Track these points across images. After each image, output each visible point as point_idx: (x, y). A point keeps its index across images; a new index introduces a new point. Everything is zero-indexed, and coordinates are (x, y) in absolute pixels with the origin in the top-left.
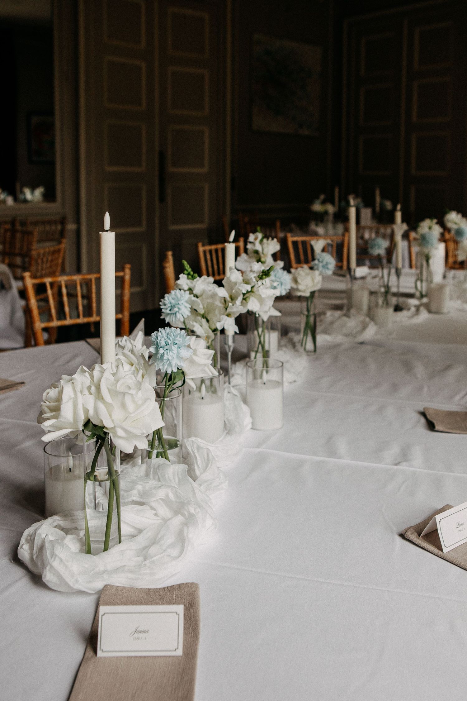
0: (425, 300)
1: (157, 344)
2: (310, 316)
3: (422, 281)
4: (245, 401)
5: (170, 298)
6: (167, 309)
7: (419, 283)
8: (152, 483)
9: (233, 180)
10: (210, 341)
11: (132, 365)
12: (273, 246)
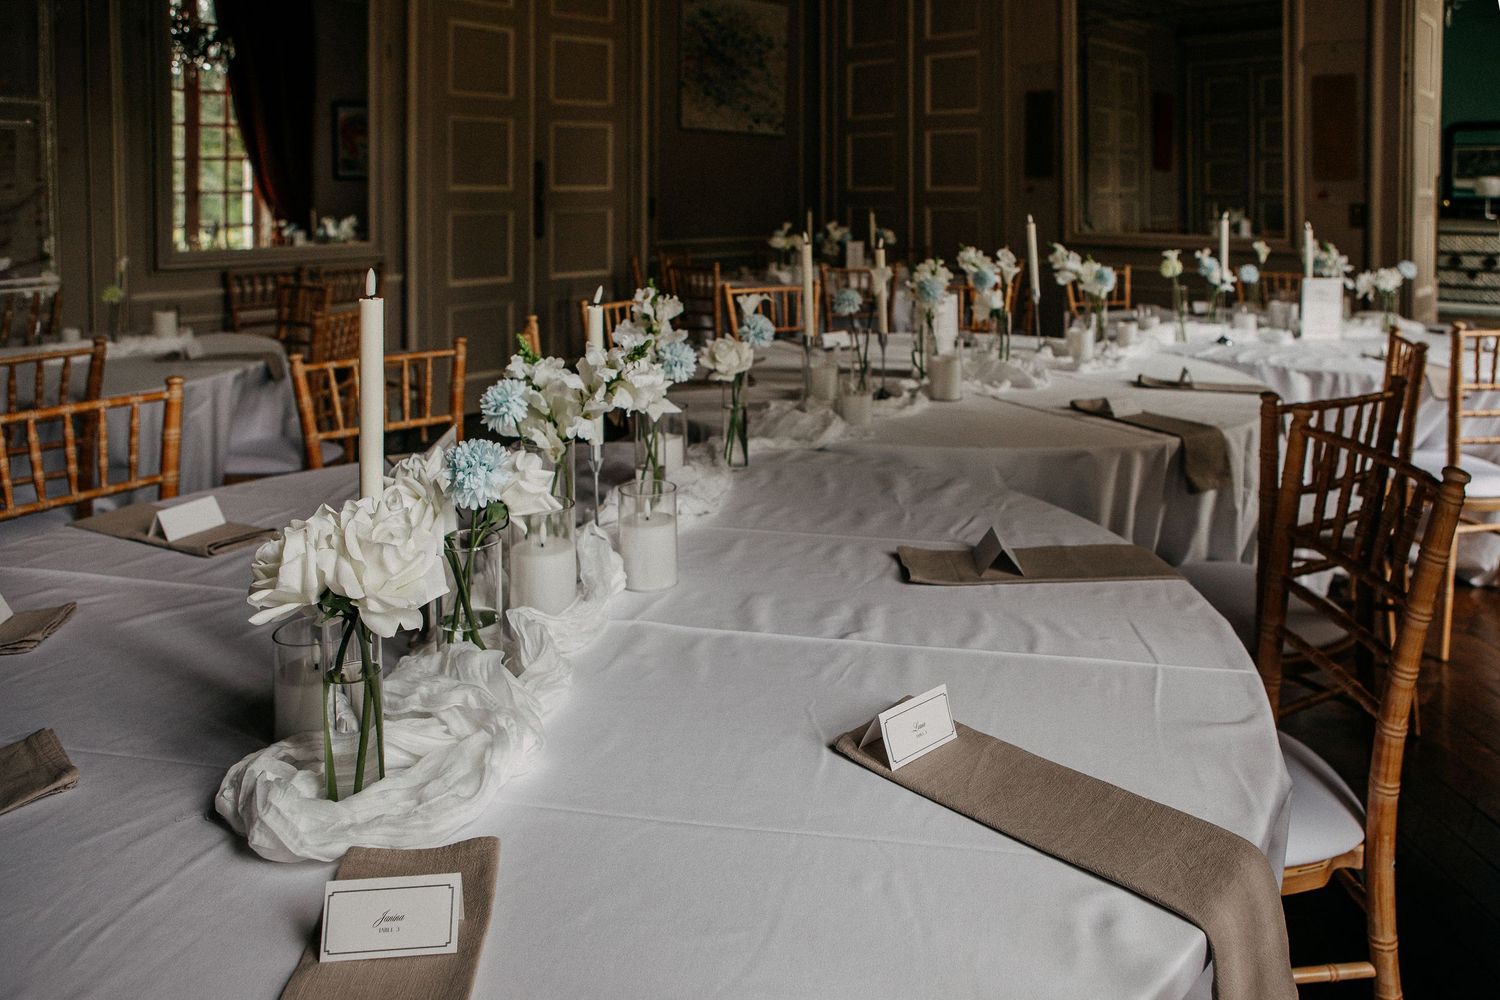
0: (926, 381)
1: (454, 465)
2: (737, 410)
3: (921, 352)
4: (617, 548)
5: (495, 393)
6: (489, 409)
7: (917, 355)
8: (444, 682)
9: (652, 202)
10: (559, 456)
11: (418, 498)
12: (671, 308)
